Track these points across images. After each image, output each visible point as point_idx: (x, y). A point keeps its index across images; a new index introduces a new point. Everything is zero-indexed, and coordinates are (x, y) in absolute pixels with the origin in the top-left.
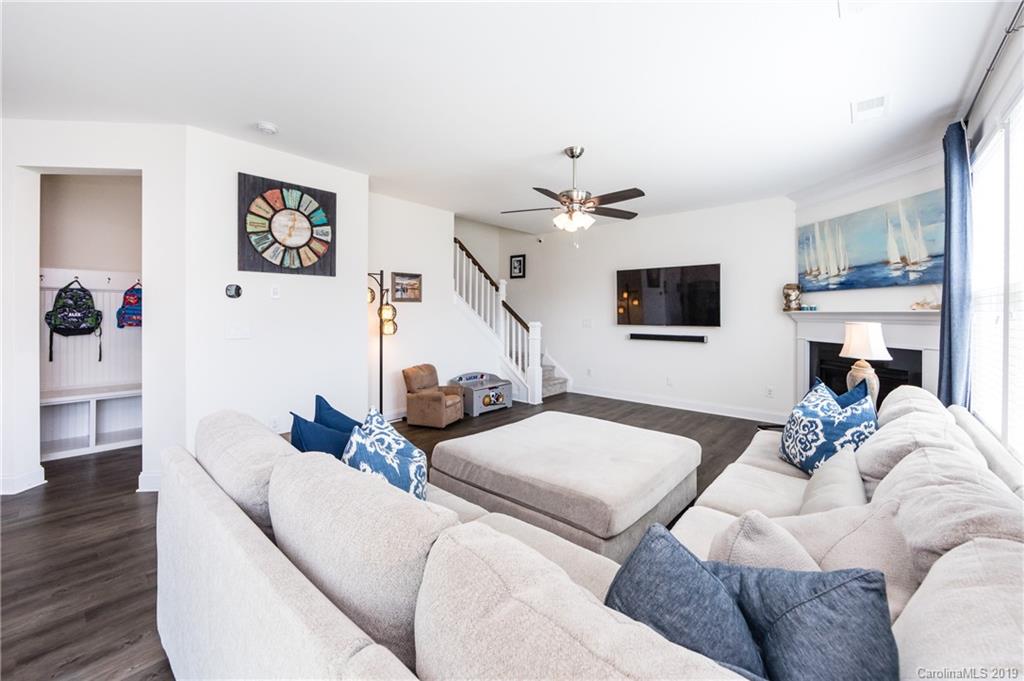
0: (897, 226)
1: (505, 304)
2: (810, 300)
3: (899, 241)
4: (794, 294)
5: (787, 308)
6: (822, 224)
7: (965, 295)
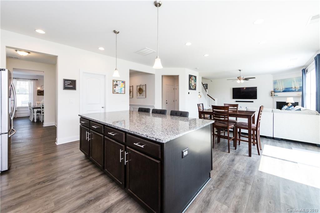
0: (294, 82)
1: (208, 95)
2: (276, 94)
3: (294, 84)
4: (273, 93)
5: (272, 95)
6: (279, 80)
7: (305, 94)
